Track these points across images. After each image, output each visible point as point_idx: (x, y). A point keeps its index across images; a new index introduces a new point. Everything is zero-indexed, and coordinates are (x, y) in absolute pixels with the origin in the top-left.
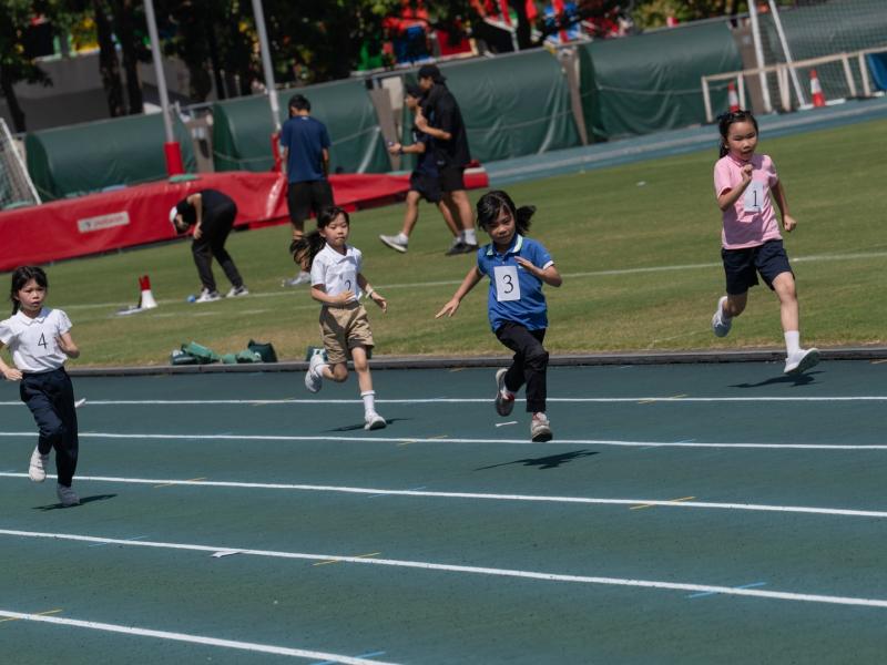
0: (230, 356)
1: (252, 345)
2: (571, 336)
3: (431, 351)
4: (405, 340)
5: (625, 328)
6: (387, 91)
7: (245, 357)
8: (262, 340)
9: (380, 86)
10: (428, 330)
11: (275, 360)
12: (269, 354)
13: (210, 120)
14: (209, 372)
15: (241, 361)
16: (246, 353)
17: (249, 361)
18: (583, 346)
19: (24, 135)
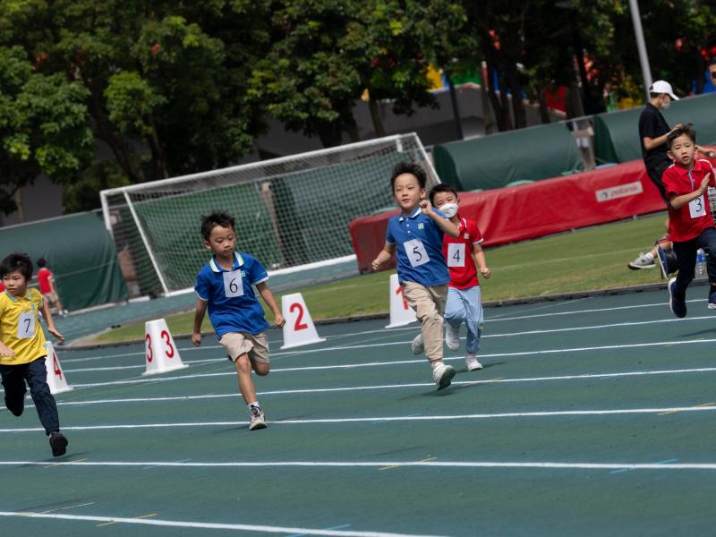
13: (590, 131)
19: (431, 147)
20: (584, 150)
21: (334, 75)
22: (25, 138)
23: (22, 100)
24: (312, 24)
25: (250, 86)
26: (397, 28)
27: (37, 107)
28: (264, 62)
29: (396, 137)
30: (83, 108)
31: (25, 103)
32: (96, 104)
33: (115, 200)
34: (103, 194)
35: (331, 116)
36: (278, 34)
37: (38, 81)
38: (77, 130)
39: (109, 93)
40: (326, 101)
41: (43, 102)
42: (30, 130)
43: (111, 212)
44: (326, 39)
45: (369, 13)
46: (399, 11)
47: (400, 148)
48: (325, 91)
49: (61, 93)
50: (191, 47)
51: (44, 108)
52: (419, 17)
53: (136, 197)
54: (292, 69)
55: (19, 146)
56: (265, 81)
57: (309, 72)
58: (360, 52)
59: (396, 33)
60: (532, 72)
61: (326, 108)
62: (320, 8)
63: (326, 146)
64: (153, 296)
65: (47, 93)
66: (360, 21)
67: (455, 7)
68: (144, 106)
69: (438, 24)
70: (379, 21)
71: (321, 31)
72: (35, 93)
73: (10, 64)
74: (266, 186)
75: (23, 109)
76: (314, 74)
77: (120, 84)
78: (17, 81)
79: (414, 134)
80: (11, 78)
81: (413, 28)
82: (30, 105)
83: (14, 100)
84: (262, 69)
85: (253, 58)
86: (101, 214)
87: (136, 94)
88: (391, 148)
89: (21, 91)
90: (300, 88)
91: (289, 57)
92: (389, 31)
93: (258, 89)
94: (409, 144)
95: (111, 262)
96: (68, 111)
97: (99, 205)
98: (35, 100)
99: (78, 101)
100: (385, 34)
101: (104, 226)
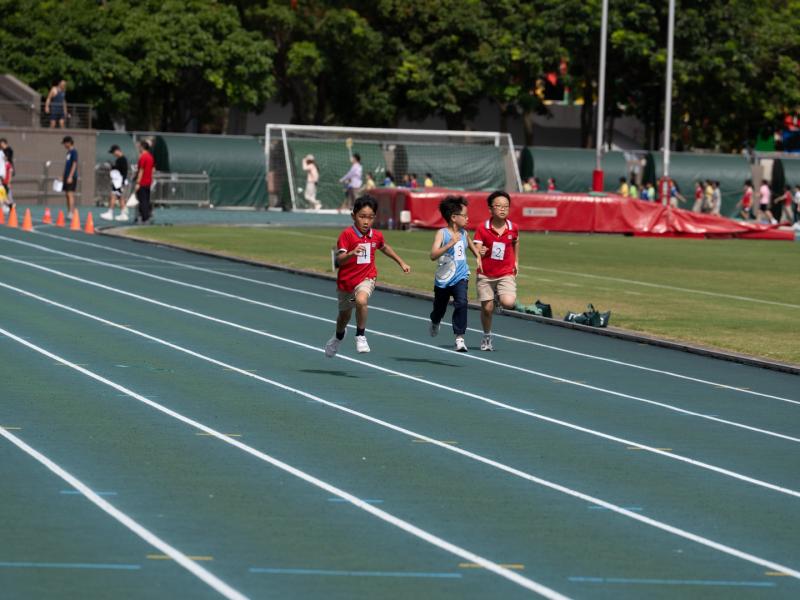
0: (522, 307)
1: (538, 303)
2: (727, 339)
3: (642, 330)
4: (634, 320)
5: (762, 341)
6: (762, 168)
7: (532, 310)
8: (545, 301)
9: (759, 163)
10: (655, 317)
11: (550, 315)
12: (547, 311)
13: (644, 162)
14: (508, 315)
15: (528, 312)
16: (533, 308)
17: (533, 313)
18: (728, 347)
19: (521, 147)
20: (633, 175)
21: (463, 79)
22: (221, 72)
23: (225, 45)
24: (454, 38)
25: (399, 72)
26: (516, 54)
27: (235, 53)
28: (413, 58)
29: (496, 135)
30: (270, 61)
31: (227, 48)
32: (280, 60)
33: (276, 133)
34: (269, 126)
35: (454, 108)
36: (429, 39)
37: (240, 34)
38: (262, 75)
39: (291, 56)
40: (452, 97)
41: (239, 50)
42: (226, 69)
43: (271, 141)
44: (462, 51)
45: (499, 38)
46: (521, 43)
47: (497, 143)
48: (454, 90)
49: (256, 46)
50: (357, 35)
51: (239, 55)
52: (534, 50)
53: (290, 134)
54: (432, 68)
55: (217, 77)
56: (411, 72)
57: (445, 73)
58: (485, 65)
59: (515, 58)
60: (623, 107)
61: (451, 102)
62: (461, 27)
63: (450, 129)
64: (285, 210)
65: (245, 44)
66: (490, 43)
67: (561, 49)
68: (313, 69)
69: (547, 59)
70: (503, 47)
71: (460, 44)
72: (237, 43)
73: (224, 18)
74: (392, 148)
75: (223, 52)
76: (448, 75)
77: (300, 50)
78: (225, 31)
79: (509, 136)
80: (221, 28)
81: (528, 57)
82: (230, 50)
83: (220, 44)
84: (410, 62)
85: (406, 52)
86: (264, 141)
87: (309, 60)
88: (491, 142)
89: (226, 39)
90: (437, 82)
91: (433, 59)
92: (510, 55)
93: (405, 75)
94: (504, 141)
95: (261, 178)
96: (257, 61)
97: (264, 135)
98: (235, 48)
99: (267, 55)
100: (507, 57)
101: (264, 151)
